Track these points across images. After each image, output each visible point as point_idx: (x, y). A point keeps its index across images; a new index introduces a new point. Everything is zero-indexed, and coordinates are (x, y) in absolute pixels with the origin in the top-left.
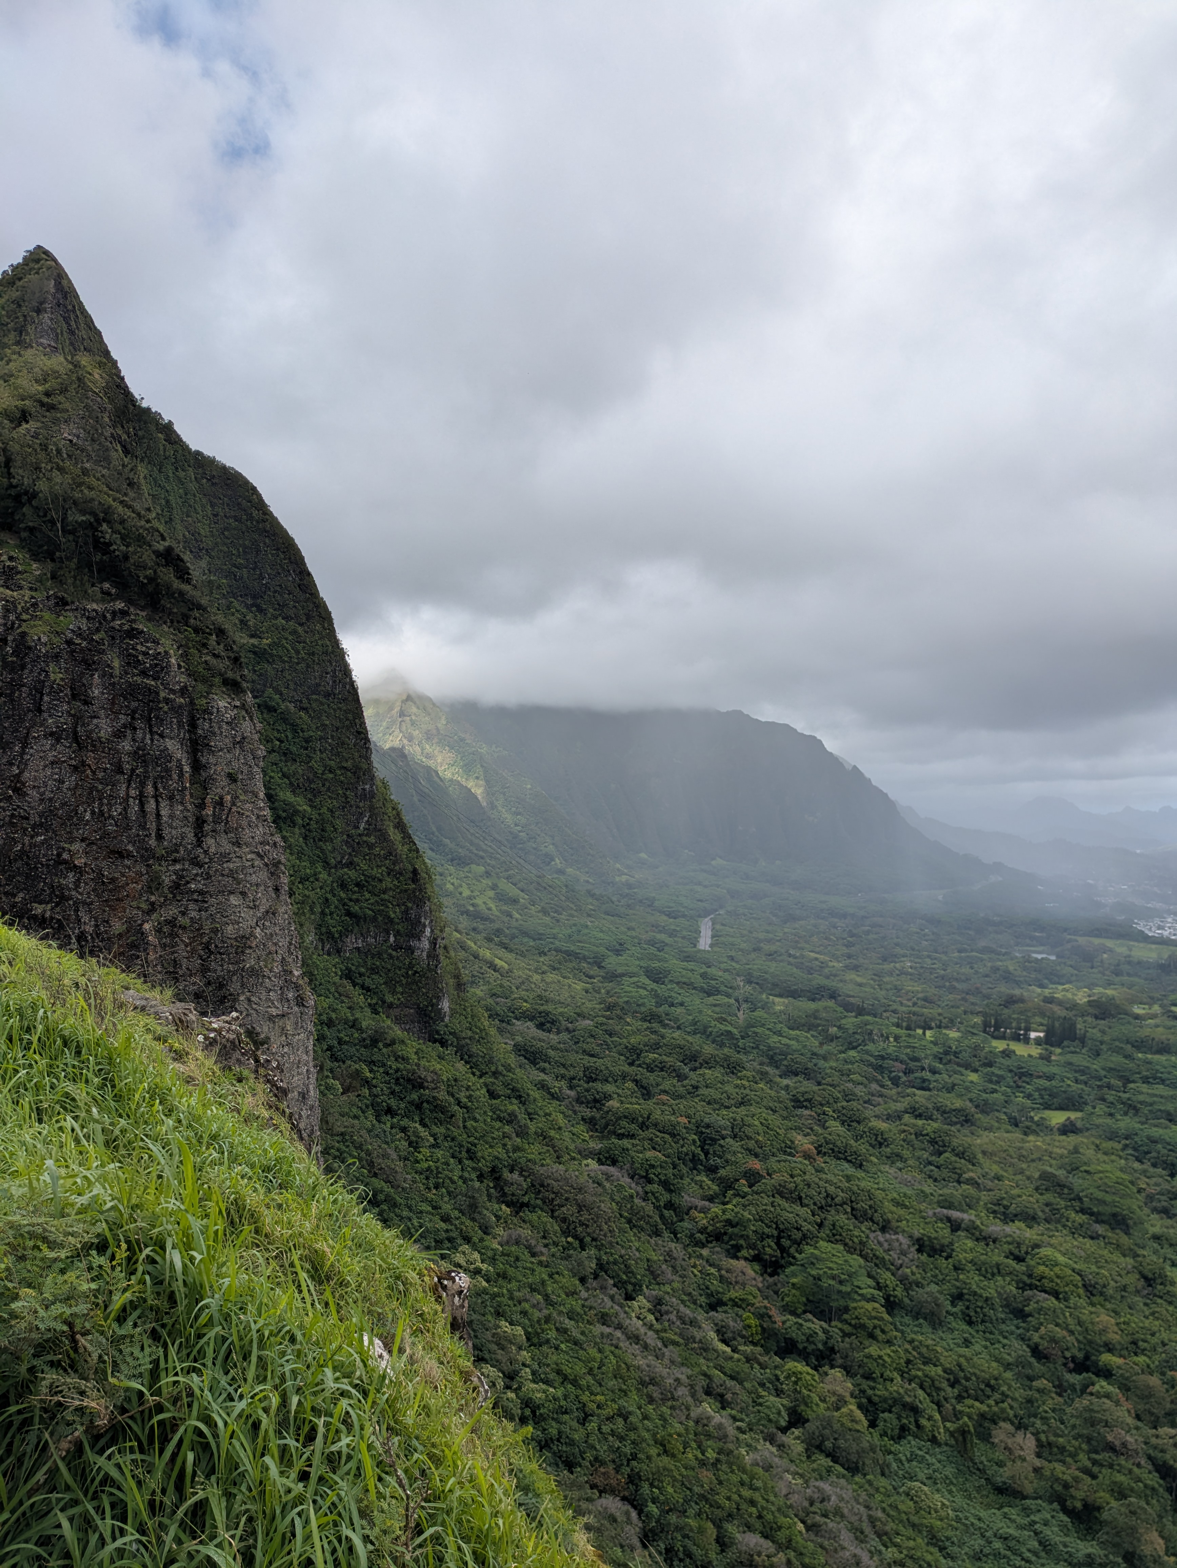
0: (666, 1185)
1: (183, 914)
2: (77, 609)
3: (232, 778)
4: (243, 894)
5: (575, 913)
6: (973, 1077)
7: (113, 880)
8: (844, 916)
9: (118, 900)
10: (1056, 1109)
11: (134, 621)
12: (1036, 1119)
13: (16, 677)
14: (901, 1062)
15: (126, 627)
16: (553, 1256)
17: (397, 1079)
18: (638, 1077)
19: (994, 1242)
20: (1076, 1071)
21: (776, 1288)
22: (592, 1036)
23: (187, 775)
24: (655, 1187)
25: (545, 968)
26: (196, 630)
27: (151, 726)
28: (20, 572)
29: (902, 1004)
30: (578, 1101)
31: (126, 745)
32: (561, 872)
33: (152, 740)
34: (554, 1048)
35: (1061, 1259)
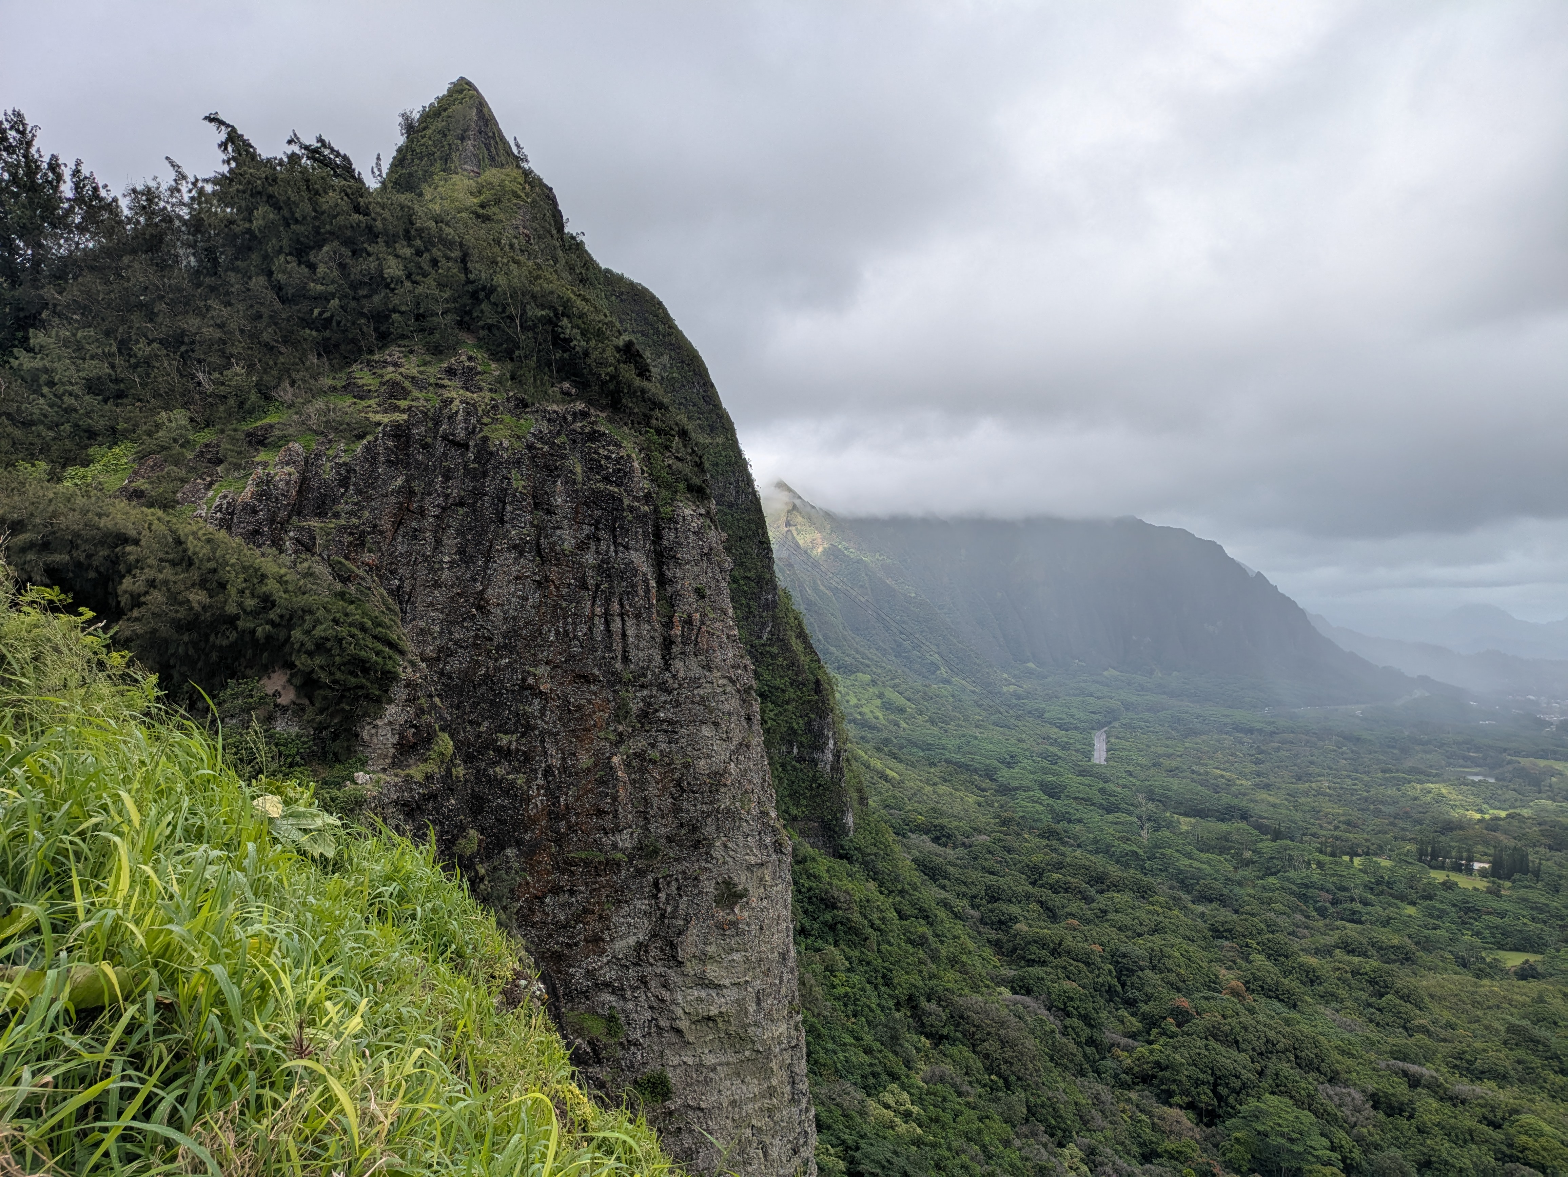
0: (1086, 1019)
1: (653, 746)
2: (537, 411)
3: (700, 593)
4: (716, 724)
5: (963, 724)
6: (1411, 910)
7: (579, 708)
8: (1251, 731)
9: (585, 730)
10: (1511, 950)
11: (593, 423)
12: (1488, 960)
13: (478, 485)
14: (1327, 891)
15: (587, 430)
16: (980, 1096)
17: (810, 898)
18: (1044, 899)
19: (1463, 1103)
20: (1532, 908)
21: (1215, 1141)
22: (990, 852)
23: (654, 591)
24: (1075, 1022)
25: (936, 779)
26: (659, 432)
27: (615, 537)
28: (479, 373)
29: (1321, 827)
30: (982, 921)
31: (590, 558)
32: (946, 681)
33: (616, 552)
34: (950, 863)
35: (1547, 1128)
